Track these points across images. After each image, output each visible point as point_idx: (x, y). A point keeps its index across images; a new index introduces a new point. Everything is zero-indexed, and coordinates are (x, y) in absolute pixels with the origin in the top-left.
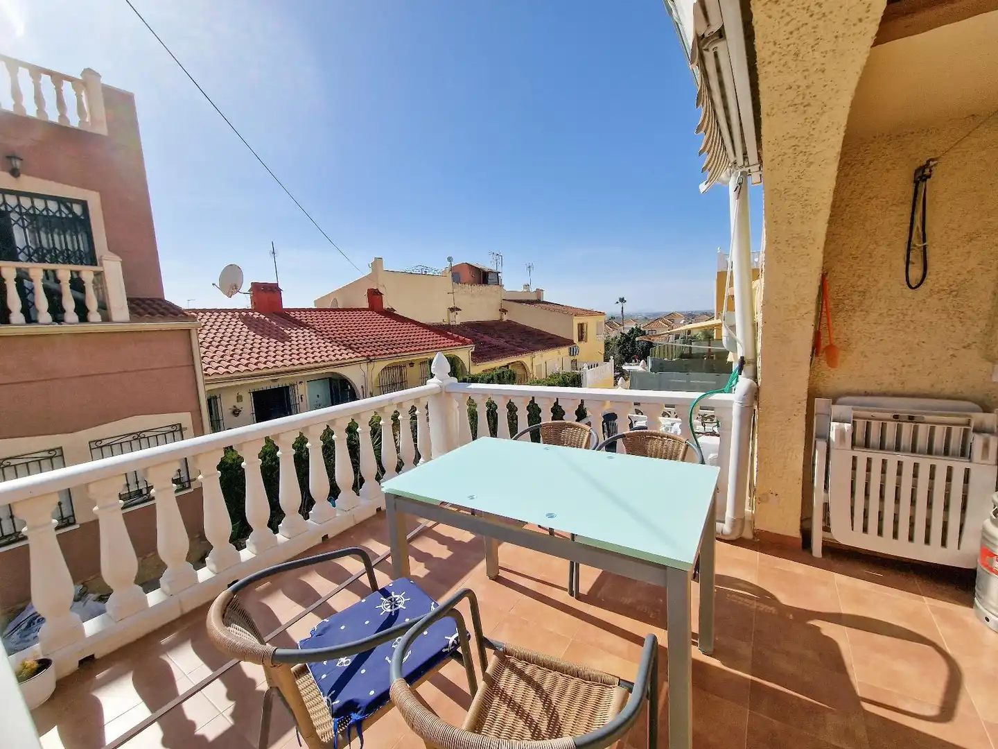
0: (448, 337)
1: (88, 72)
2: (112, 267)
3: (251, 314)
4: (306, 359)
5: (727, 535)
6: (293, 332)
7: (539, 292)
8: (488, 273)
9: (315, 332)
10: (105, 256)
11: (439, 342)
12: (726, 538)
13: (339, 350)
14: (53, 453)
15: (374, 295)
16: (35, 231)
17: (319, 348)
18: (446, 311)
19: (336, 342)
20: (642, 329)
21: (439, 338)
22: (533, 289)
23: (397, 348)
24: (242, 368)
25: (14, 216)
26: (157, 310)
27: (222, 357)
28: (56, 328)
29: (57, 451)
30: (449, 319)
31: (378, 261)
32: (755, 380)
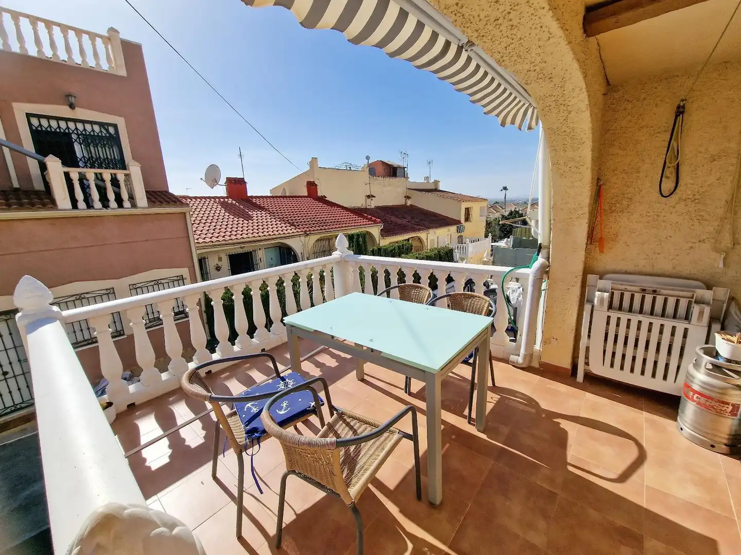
0: (364, 217)
1: (112, 30)
2: (135, 170)
3: (226, 200)
4: (263, 233)
5: (520, 364)
6: (254, 214)
7: (436, 182)
8: (396, 168)
9: (269, 214)
10: (130, 163)
11: (357, 221)
12: (518, 366)
13: (286, 227)
14: (109, 291)
15: (312, 186)
16: (87, 145)
17: (272, 225)
18: (364, 197)
19: (284, 221)
20: (520, 212)
21: (357, 219)
22: (432, 181)
23: (326, 226)
24: (221, 239)
25: (74, 136)
26: (164, 199)
27: (208, 230)
28: (105, 212)
29: (111, 290)
30: (366, 204)
31: (314, 160)
32: (548, 260)
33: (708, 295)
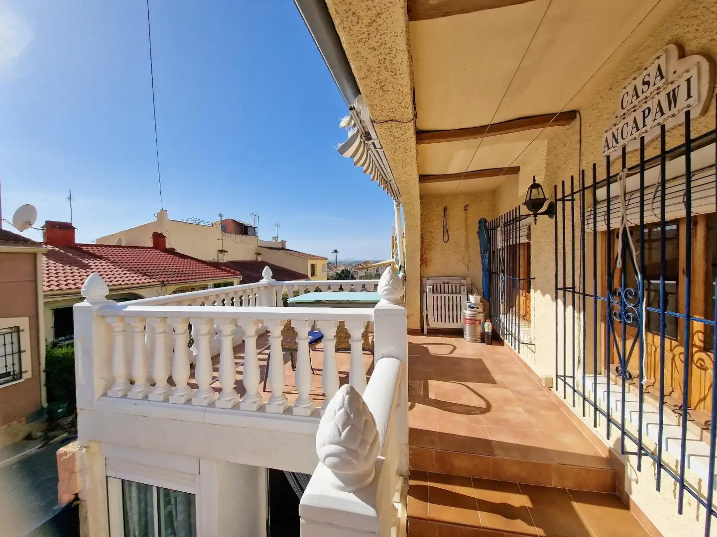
0: (223, 270)
6: (90, 262)
7: (283, 242)
8: (248, 227)
9: (111, 263)
13: (137, 277)
15: (159, 238)
17: (119, 274)
18: (216, 252)
19: (132, 271)
20: (349, 270)
21: (216, 271)
22: (279, 241)
23: (184, 276)
30: (218, 258)
31: (163, 211)
32: (405, 273)
33: (464, 281)
